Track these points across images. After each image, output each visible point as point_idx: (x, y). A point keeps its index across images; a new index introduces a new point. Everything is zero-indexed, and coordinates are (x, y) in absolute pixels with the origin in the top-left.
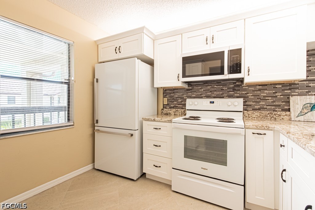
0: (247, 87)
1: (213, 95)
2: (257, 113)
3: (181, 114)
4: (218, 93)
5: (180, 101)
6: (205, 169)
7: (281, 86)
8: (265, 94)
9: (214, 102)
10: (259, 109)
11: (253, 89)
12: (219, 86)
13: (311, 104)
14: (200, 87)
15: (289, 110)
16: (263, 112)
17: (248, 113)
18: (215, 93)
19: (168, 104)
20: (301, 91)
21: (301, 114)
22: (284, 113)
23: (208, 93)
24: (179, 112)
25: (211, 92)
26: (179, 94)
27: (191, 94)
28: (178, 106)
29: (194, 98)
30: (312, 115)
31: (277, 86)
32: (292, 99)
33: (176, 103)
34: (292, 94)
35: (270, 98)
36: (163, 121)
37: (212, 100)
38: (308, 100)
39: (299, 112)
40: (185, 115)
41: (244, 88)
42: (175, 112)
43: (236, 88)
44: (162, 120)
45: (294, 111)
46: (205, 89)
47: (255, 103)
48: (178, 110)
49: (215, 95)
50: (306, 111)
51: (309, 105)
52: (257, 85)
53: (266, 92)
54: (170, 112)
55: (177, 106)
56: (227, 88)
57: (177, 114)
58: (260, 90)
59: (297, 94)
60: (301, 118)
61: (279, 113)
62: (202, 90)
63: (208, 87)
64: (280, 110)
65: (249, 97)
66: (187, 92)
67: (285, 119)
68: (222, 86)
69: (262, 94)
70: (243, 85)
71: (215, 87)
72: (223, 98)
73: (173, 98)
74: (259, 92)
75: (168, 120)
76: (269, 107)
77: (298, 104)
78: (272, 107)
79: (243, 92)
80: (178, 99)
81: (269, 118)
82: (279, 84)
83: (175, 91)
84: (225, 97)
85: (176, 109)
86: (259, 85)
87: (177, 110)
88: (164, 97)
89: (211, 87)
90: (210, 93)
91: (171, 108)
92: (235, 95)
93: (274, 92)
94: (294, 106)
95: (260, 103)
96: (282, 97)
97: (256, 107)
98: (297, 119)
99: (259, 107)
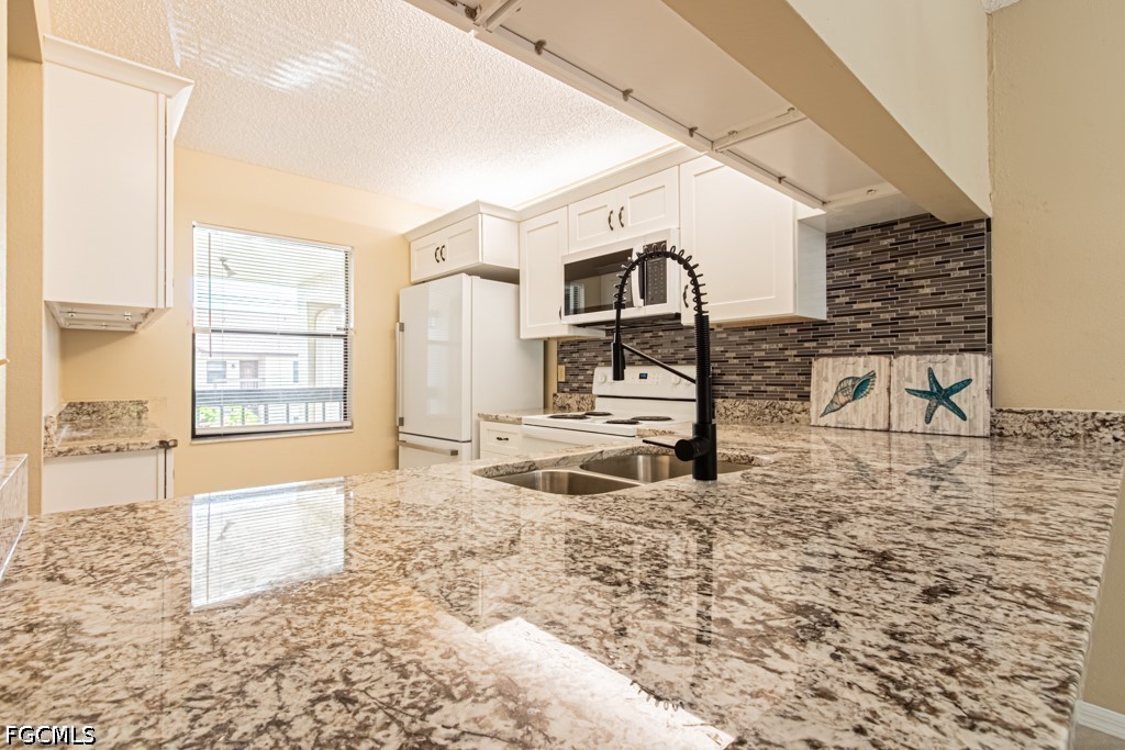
2: (742, 406)
4: (666, 351)
7: (795, 331)
8: (763, 354)
10: (750, 395)
13: (854, 379)
14: (630, 336)
15: (805, 397)
16: (756, 402)
17: (725, 404)
19: (566, 382)
20: (839, 343)
21: (832, 408)
22: (799, 406)
25: (651, 348)
28: (587, 386)
30: (855, 410)
31: (787, 331)
32: (818, 365)
34: (821, 351)
35: (773, 364)
37: (643, 370)
38: (851, 367)
39: (828, 402)
45: (818, 400)
47: (741, 378)
50: (842, 399)
51: (850, 382)
52: (745, 329)
53: (764, 346)
54: (570, 401)
55: (584, 386)
56: (683, 338)
58: (751, 342)
59: (830, 351)
60: (831, 419)
61: (789, 405)
63: (646, 335)
64: (795, 396)
65: (731, 361)
67: (802, 422)
69: (756, 354)
71: (661, 334)
73: (576, 364)
76: (771, 388)
77: (826, 380)
78: (779, 389)
80: (586, 367)
81: (768, 417)
82: (792, 325)
86: (751, 329)
87: (583, 398)
88: (560, 363)
89: (650, 334)
90: (650, 352)
91: (573, 391)
93: (781, 346)
94: (818, 385)
95: (753, 378)
96: (798, 360)
97: (744, 388)
98: (822, 422)
99: (750, 388)
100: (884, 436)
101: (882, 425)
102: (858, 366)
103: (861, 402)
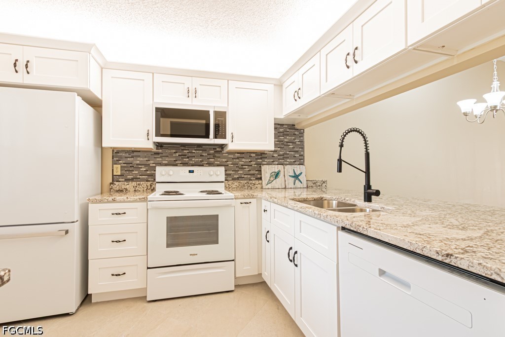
0: (227, 155)
1: (191, 162)
2: (236, 183)
3: (146, 189)
4: (197, 160)
5: (144, 169)
6: (194, 255)
7: (254, 155)
8: (243, 163)
9: (193, 171)
10: (238, 179)
11: (232, 156)
12: (198, 151)
13: (275, 172)
14: (174, 151)
15: (261, 179)
16: (242, 181)
17: (229, 183)
18: (193, 160)
19: (122, 175)
20: (268, 160)
21: (270, 182)
22: (257, 182)
23: (185, 159)
24: (143, 186)
25: (188, 158)
26: (141, 159)
27: (161, 159)
28: (140, 177)
29: (166, 165)
30: (276, 182)
31: (252, 155)
32: (263, 168)
33: (137, 172)
34: (263, 163)
35: (247, 167)
36: (132, 200)
37: (191, 168)
38: (273, 169)
39: (268, 180)
40: (152, 190)
41: (224, 155)
42: (136, 187)
43: (217, 155)
44: (129, 200)
45: (265, 179)
46: (180, 154)
47: (234, 172)
48: (142, 183)
49: (194, 162)
50: (272, 179)
51: (274, 173)
52: (236, 153)
53: (243, 160)
54: (127, 187)
55: (138, 177)
56: (206, 154)
57: (139, 189)
58: (238, 158)
59: (266, 163)
60: (269, 186)
61: (254, 182)
62: (177, 154)
63: (185, 151)
64: (254, 179)
65: (230, 165)
66: (156, 156)
67: (258, 188)
68: (201, 152)
69: (240, 163)
70: (223, 152)
71: (194, 151)
72: (203, 165)
73: (131, 165)
74: (238, 160)
75: (140, 199)
76: (246, 176)
77: (267, 173)
78: (249, 176)
79: (224, 160)
80: (140, 166)
81: (246, 187)
82: (254, 153)
83: (135, 154)
85: (138, 183)
86: (238, 153)
87: (139, 184)
88: (114, 163)
89: (188, 151)
90: (188, 159)
91: (127, 180)
92: (216, 163)
93: (249, 160)
94: (265, 175)
95: (239, 172)
96: (256, 166)
97: (235, 176)
98: (267, 187)
99: (238, 176)
100: (284, 189)
101: (284, 187)
102: (276, 168)
103: (277, 179)
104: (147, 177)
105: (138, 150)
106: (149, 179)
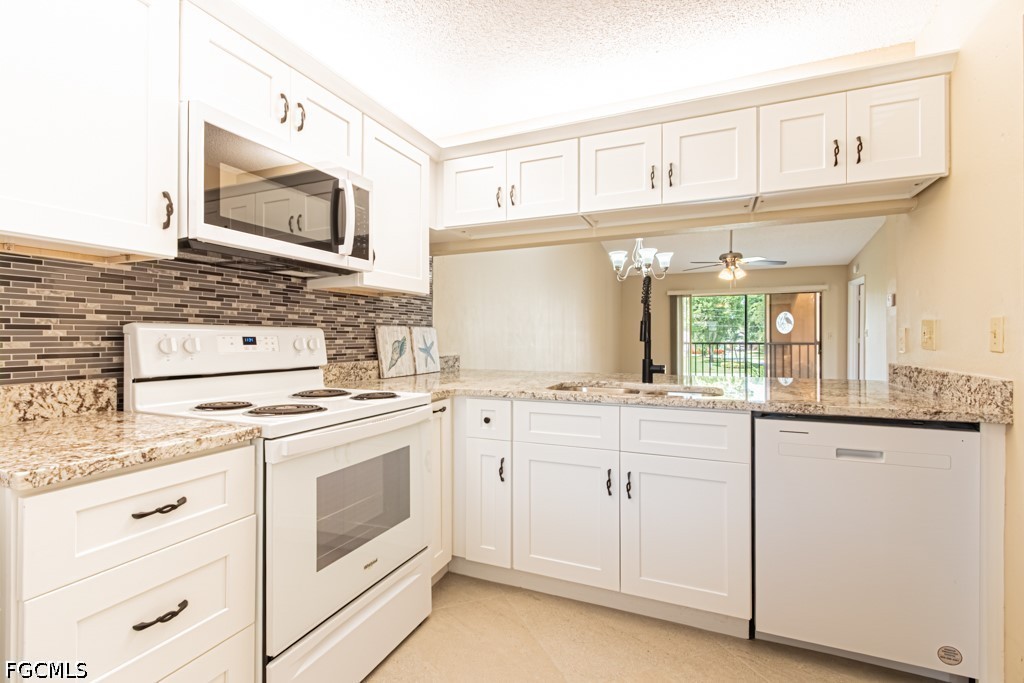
0: (313, 297)
1: (229, 312)
3: (75, 407)
4: (245, 306)
5: (62, 333)
6: (372, 563)
7: (364, 302)
9: (254, 339)
10: (335, 358)
11: (322, 301)
12: (247, 282)
13: (399, 342)
14: (177, 274)
18: (234, 305)
21: (393, 363)
23: (210, 303)
24: (61, 398)
25: (219, 298)
26: (47, 292)
27: (129, 298)
28: (43, 363)
30: (402, 363)
31: (359, 301)
32: (381, 332)
33: (24, 345)
34: (378, 321)
35: (350, 329)
39: (390, 359)
40: (99, 410)
41: (308, 296)
42: (30, 403)
43: (292, 296)
44: (204, 445)
46: (197, 285)
48: (56, 385)
49: (235, 312)
50: (395, 357)
51: (397, 344)
55: (33, 363)
57: (45, 413)
60: (393, 372)
62: (187, 286)
63: (210, 278)
64: (364, 357)
66: (107, 286)
68: (254, 283)
70: (305, 290)
71: (236, 280)
74: (334, 312)
78: (354, 352)
79: (307, 310)
80: (37, 321)
83: (14, 269)
84: (263, 322)
85: (38, 387)
87: (42, 393)
89: (219, 278)
90: (218, 304)
92: (290, 316)
94: (384, 348)
96: (365, 326)
102: (399, 333)
103: (403, 357)
104: (72, 361)
105: (31, 254)
106: (82, 372)
